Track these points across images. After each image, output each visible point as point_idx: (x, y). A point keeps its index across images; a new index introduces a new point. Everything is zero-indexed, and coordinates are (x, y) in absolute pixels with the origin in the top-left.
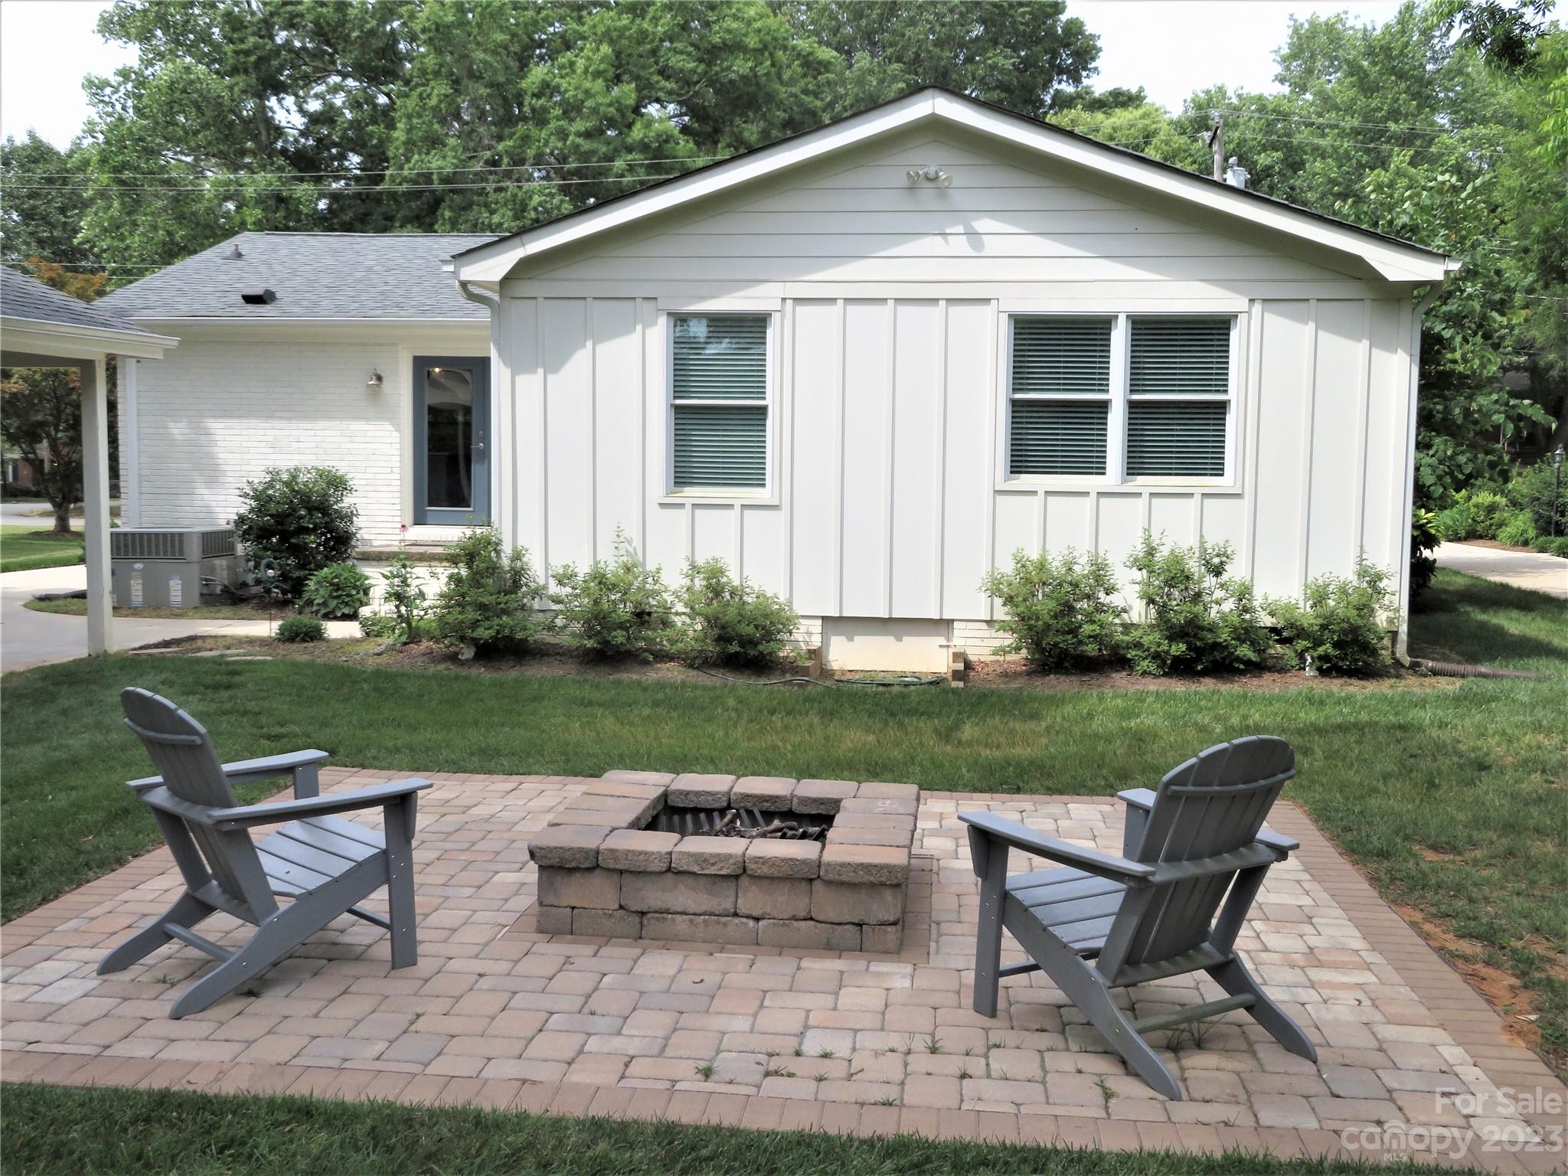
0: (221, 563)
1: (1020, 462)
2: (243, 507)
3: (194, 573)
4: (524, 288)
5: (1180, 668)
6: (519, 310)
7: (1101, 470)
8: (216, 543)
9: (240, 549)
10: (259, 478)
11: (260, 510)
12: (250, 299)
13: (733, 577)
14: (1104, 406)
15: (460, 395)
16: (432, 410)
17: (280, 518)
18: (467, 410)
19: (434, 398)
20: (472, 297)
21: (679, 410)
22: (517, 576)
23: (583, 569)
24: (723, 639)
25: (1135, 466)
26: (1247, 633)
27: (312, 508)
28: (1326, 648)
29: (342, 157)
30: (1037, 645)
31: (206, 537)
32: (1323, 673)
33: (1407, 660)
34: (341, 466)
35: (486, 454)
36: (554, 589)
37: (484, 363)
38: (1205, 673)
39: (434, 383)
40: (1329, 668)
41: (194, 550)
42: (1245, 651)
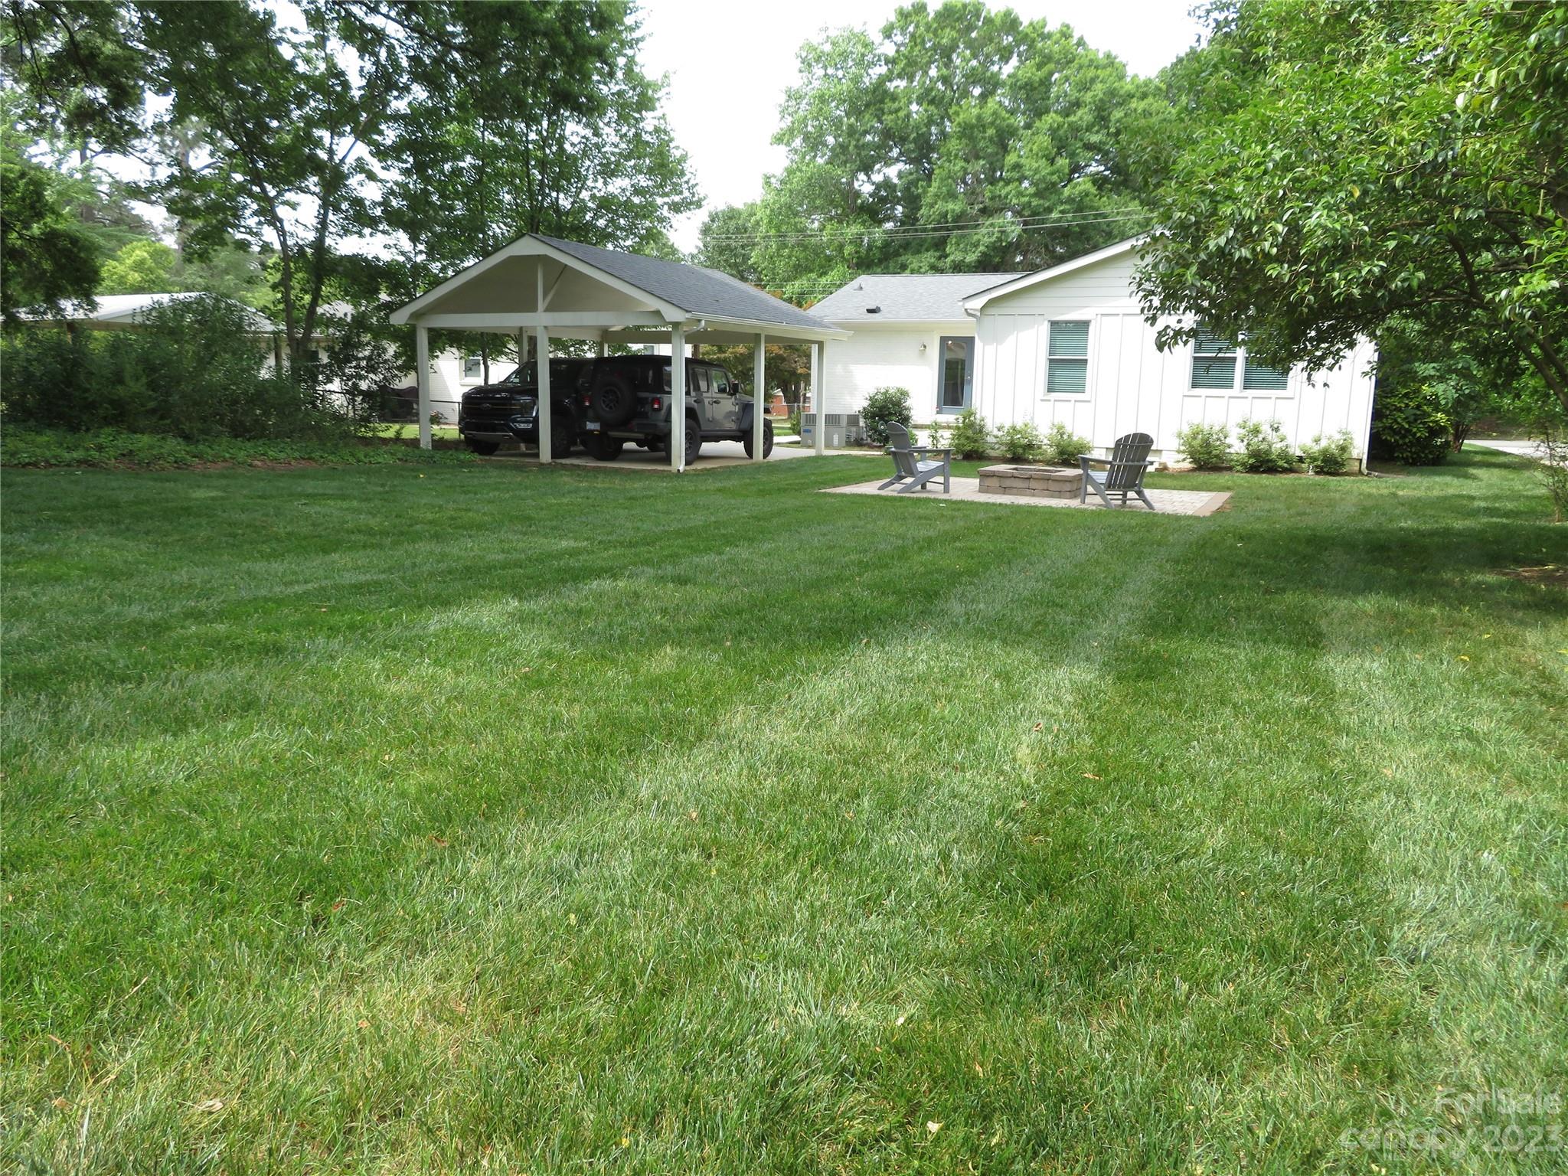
0: (854, 429)
1: (1195, 384)
2: (866, 404)
3: (844, 432)
4: (990, 311)
5: (1253, 469)
6: (987, 320)
7: (1231, 387)
8: (853, 420)
9: (862, 423)
10: (872, 392)
11: (872, 406)
12: (870, 311)
13: (1068, 429)
14: (1235, 359)
15: (960, 355)
16: (948, 362)
17: (881, 408)
18: (963, 362)
19: (948, 356)
20: (969, 315)
21: (1051, 361)
22: (982, 427)
23: (1008, 425)
24: (1061, 453)
25: (1247, 386)
26: (1284, 455)
27: (894, 404)
28: (1319, 463)
29: (893, 209)
30: (1195, 461)
31: (849, 416)
32: (1317, 473)
33: (1366, 472)
34: (905, 387)
35: (971, 382)
36: (996, 432)
37: (973, 338)
38: (1264, 472)
39: (949, 349)
40: (1320, 471)
41: (844, 422)
42: (1281, 463)
